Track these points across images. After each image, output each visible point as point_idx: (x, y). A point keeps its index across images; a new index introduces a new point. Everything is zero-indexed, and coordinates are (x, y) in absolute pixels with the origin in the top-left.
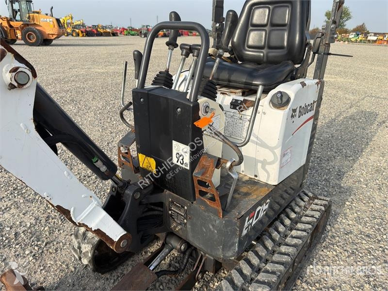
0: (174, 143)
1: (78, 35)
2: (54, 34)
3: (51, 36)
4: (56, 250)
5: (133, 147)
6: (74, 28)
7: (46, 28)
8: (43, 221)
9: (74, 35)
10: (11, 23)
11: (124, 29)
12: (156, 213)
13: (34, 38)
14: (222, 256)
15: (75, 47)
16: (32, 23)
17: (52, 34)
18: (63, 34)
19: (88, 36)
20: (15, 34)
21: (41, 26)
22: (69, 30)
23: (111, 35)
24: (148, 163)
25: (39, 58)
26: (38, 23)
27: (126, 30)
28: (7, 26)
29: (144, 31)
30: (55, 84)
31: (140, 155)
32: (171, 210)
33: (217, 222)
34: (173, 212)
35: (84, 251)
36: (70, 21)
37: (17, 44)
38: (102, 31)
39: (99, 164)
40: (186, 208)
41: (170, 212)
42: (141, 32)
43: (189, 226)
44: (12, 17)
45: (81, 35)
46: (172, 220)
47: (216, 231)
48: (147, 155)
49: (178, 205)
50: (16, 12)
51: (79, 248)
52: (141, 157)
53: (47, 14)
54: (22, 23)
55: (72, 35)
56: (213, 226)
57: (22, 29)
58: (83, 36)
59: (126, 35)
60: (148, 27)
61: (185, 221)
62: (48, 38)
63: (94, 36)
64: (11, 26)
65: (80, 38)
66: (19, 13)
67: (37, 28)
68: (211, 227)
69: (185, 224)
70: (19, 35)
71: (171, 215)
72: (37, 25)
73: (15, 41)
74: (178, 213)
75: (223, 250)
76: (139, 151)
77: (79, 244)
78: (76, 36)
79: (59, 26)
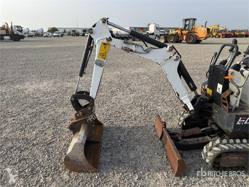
0: (218, 84)
1: (219, 37)
2: (203, 37)
3: (201, 38)
4: (172, 121)
5: (206, 86)
6: (218, 33)
7: (199, 34)
8: (170, 112)
9: (217, 37)
10: (183, 32)
12: (209, 111)
13: (191, 40)
14: (226, 129)
15: (214, 45)
16: (193, 31)
17: (202, 37)
18: (209, 37)
19: (226, 38)
20: (183, 37)
21: (197, 33)
22: (214, 34)
23: (244, 36)
24: (209, 91)
25: (191, 50)
26: (196, 31)
28: (180, 33)
30: (194, 65)
31: (208, 88)
32: (214, 111)
35: (181, 119)
36: (217, 28)
37: (182, 43)
38: (237, 34)
39: (191, 84)
40: (218, 110)
43: (218, 117)
44: (184, 29)
45: (221, 37)
46: (213, 115)
47: (226, 119)
48: (210, 89)
49: (216, 109)
50: (187, 26)
51: (180, 119)
52: (208, 89)
53: (202, 26)
54: (188, 31)
55: (216, 37)
56: (225, 116)
57: (187, 34)
58: (223, 37)
61: (217, 115)
62: (199, 40)
63: (231, 37)
64: (182, 33)
65: (220, 39)
66: (188, 26)
67: (195, 34)
70: (184, 38)
71: (214, 113)
72: (196, 32)
73: (182, 41)
74: (216, 112)
75: (227, 126)
76: (208, 87)
77: (180, 117)
78: (218, 38)
79: (208, 32)
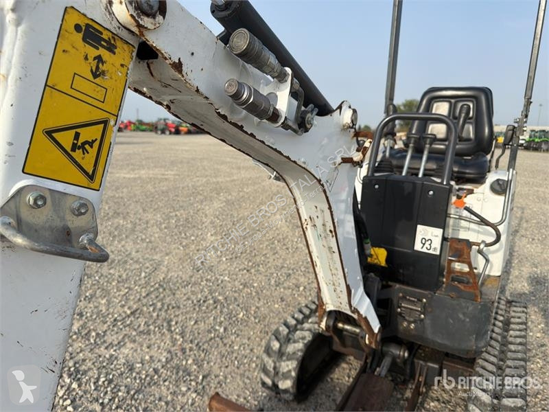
0: (420, 228)
11: (130, 123)
14: (474, 347)
24: (374, 254)
27: (134, 124)
29: (161, 126)
32: (401, 307)
33: (470, 308)
34: (403, 309)
40: (424, 300)
41: (399, 310)
42: (156, 128)
43: (428, 322)
46: (400, 320)
47: (468, 320)
48: (374, 246)
49: (413, 299)
56: (464, 314)
59: (134, 130)
60: (167, 121)
61: (422, 316)
68: (461, 316)
69: (422, 320)
71: (400, 314)
74: (411, 309)
75: (476, 339)
77: (276, 363)
